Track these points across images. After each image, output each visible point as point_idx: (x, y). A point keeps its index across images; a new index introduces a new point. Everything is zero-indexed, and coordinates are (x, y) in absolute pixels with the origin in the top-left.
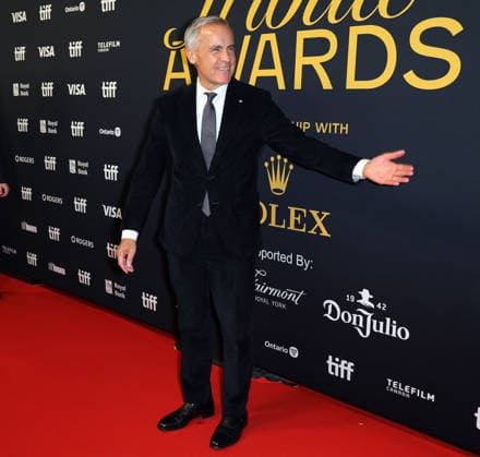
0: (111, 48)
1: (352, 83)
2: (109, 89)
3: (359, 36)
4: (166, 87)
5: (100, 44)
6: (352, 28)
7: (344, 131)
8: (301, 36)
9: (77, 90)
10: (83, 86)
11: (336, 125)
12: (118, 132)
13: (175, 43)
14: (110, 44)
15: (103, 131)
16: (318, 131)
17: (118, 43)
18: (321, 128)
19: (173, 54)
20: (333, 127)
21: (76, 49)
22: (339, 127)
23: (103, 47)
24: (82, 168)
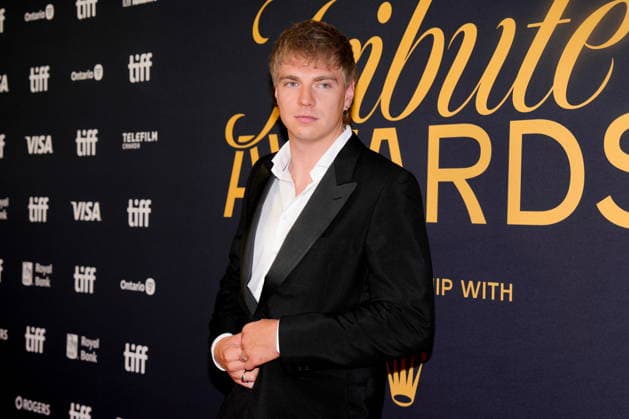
0: (143, 143)
1: (516, 216)
2: (139, 212)
3: (525, 137)
4: (228, 212)
5: (127, 136)
6: (513, 124)
7: (506, 295)
8: (436, 133)
9: (87, 211)
10: (97, 205)
11: (493, 285)
12: (150, 287)
13: (242, 139)
14: (143, 136)
15: (126, 285)
16: (466, 295)
17: (155, 136)
18: (470, 290)
19: (239, 157)
20: (489, 289)
21: (87, 142)
22: (498, 289)
23: (132, 140)
24: (87, 350)
